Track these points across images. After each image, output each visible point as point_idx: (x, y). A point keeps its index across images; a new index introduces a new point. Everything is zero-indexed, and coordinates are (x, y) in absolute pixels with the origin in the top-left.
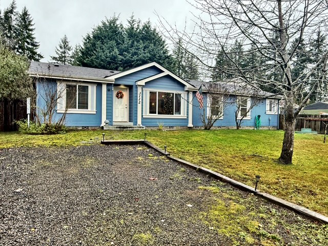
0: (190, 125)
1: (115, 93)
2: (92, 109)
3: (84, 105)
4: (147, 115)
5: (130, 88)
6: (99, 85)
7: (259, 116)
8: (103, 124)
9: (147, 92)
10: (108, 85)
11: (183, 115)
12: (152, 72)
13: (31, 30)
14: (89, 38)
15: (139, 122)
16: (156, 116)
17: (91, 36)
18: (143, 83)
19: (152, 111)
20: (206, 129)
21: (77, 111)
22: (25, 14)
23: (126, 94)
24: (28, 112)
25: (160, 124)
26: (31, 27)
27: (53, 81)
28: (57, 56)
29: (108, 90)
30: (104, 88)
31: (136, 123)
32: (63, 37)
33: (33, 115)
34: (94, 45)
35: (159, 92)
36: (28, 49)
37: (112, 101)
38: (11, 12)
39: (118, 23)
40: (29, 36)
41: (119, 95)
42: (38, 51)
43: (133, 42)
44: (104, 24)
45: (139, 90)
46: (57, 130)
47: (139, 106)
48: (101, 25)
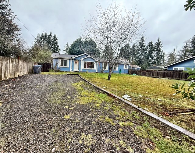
0: (97, 72)
1: (74, 62)
2: (68, 66)
3: (65, 65)
4: (83, 68)
5: (79, 60)
6: (70, 60)
7: (121, 70)
8: (71, 70)
9: (83, 62)
10: (72, 60)
11: (95, 68)
12: (85, 56)
13: (57, 41)
14: (72, 44)
15: (81, 70)
16: (86, 69)
17: (73, 44)
18: (82, 59)
19: (85, 67)
20: (101, 73)
21: (64, 67)
22: (55, 36)
23: (78, 62)
24: (51, 67)
25: (87, 71)
26: (57, 40)
27: (57, 58)
28: (65, 50)
29: (72, 61)
30: (71, 60)
31: (80, 70)
32: (67, 43)
33: (52, 67)
34: (73, 47)
35: (87, 62)
36: (56, 47)
37: (73, 64)
38: (50, 35)
39: (81, 39)
40: (56, 43)
41: (76, 63)
42: (59, 48)
43: (85, 46)
44: (77, 40)
45: (81, 61)
46: (58, 71)
47: (81, 66)
48: (76, 40)
